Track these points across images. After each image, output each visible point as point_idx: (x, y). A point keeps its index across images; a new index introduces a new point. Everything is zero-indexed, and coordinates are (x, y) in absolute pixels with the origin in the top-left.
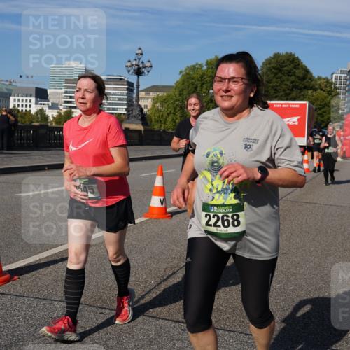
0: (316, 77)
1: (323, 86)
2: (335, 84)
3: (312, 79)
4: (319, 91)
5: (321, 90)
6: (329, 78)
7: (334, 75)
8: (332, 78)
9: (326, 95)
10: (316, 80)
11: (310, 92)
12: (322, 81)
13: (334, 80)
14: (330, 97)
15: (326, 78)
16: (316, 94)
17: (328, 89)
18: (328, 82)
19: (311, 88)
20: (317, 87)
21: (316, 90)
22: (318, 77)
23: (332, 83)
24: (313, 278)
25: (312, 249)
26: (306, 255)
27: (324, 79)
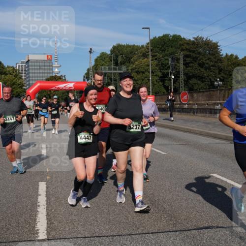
0: (6, 67)
1: (11, 72)
2: (19, 70)
3: (3, 67)
4: (9, 75)
5: (10, 74)
6: (15, 66)
7: (18, 65)
8: (16, 67)
9: (14, 77)
10: (6, 68)
11: (3, 76)
12: (10, 69)
13: (18, 68)
14: (16, 78)
15: (13, 67)
16: (7, 77)
17: (15, 74)
18: (14, 69)
19: (4, 74)
20: (7, 72)
21: (7, 74)
22: (8, 66)
23: (17, 70)
24: (11, 197)
25: (10, 179)
26: (6, 183)
27: (12, 67)
